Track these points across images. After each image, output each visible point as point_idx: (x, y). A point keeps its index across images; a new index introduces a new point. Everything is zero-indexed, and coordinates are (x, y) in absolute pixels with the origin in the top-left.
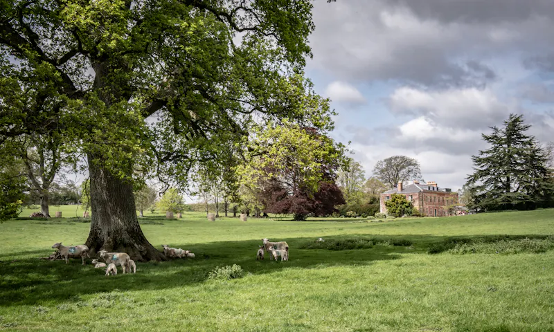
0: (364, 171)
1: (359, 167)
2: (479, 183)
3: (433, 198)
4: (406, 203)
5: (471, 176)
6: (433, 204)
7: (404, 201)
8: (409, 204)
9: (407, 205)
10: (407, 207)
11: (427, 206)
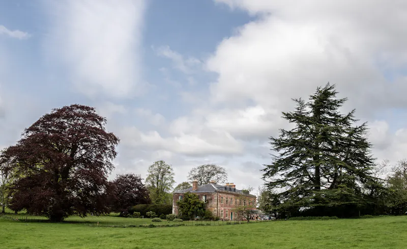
0: (173, 174)
1: (169, 170)
2: (278, 176)
3: (229, 200)
4: (199, 203)
5: (269, 166)
6: (230, 206)
7: (197, 201)
8: (202, 204)
9: (200, 206)
10: (200, 208)
11: (223, 208)
